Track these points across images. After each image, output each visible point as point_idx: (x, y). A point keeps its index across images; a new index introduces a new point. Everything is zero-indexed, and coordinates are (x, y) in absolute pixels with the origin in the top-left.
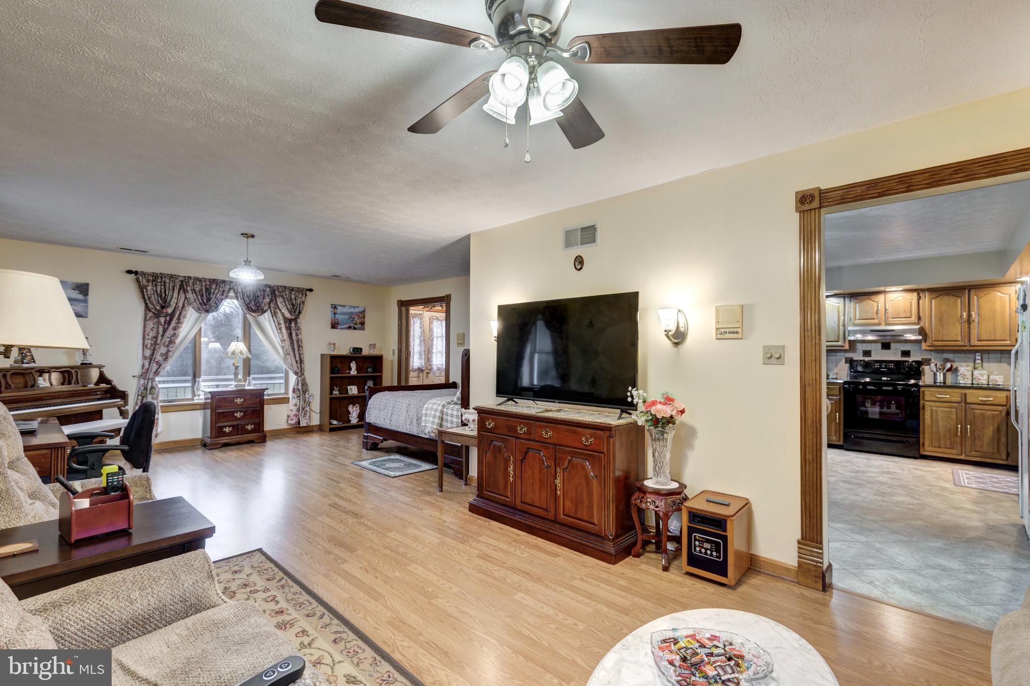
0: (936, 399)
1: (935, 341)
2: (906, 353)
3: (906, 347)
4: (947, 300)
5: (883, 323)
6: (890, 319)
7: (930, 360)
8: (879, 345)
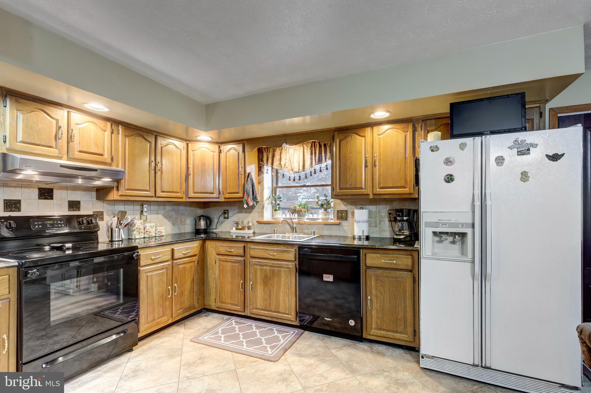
0: (152, 262)
1: (128, 189)
2: (74, 205)
3: (75, 196)
4: (139, 142)
5: (65, 157)
6: (76, 153)
7: (102, 213)
8: (36, 192)
